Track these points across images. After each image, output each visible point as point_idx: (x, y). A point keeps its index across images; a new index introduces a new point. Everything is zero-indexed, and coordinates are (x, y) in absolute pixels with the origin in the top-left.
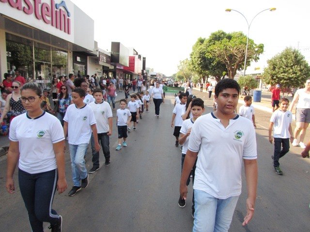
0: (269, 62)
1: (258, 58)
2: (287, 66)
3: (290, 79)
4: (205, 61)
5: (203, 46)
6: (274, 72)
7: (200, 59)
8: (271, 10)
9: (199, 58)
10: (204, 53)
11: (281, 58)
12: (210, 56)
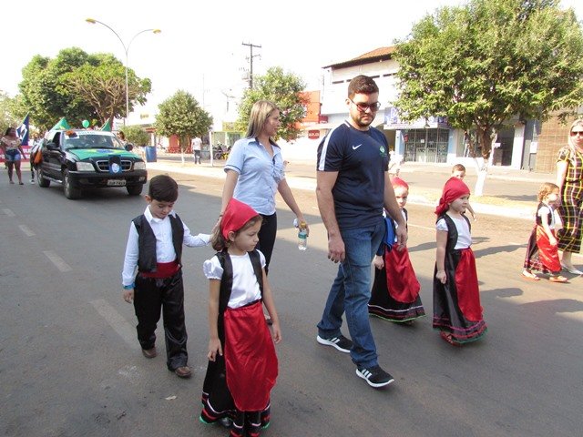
0: (161, 106)
1: (145, 100)
2: (181, 113)
3: (186, 127)
4: (55, 99)
5: (47, 72)
6: (167, 120)
7: (44, 96)
8: (155, 32)
9: (42, 93)
10: (50, 85)
11: (173, 103)
12: (64, 92)
